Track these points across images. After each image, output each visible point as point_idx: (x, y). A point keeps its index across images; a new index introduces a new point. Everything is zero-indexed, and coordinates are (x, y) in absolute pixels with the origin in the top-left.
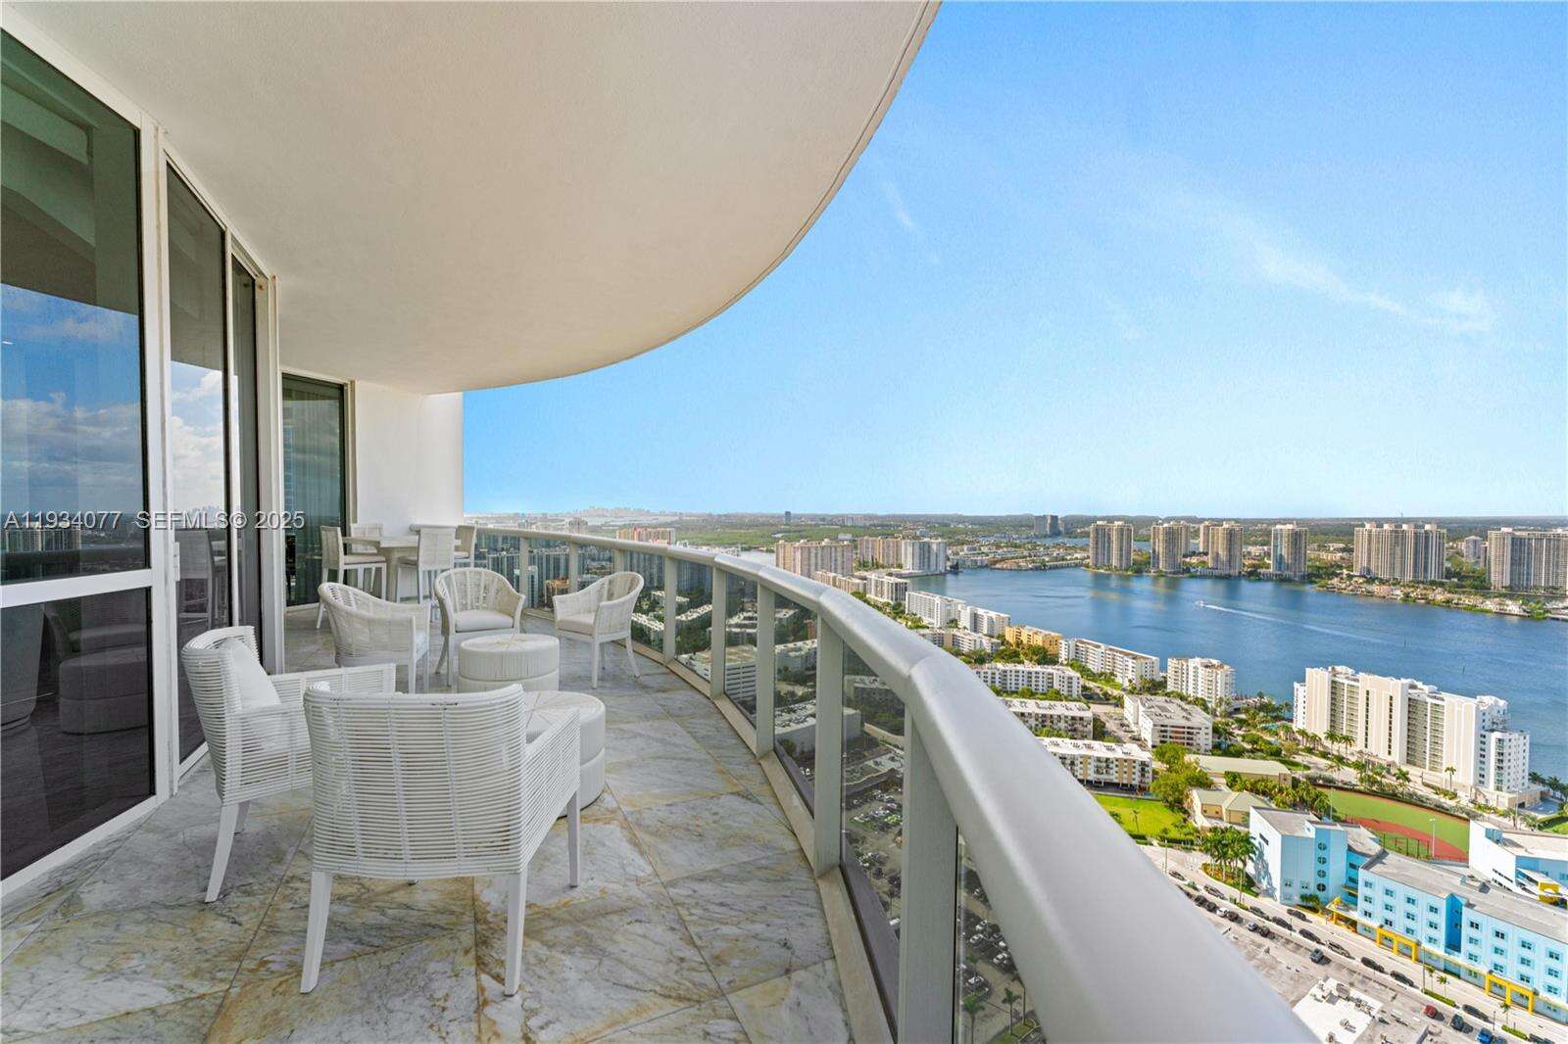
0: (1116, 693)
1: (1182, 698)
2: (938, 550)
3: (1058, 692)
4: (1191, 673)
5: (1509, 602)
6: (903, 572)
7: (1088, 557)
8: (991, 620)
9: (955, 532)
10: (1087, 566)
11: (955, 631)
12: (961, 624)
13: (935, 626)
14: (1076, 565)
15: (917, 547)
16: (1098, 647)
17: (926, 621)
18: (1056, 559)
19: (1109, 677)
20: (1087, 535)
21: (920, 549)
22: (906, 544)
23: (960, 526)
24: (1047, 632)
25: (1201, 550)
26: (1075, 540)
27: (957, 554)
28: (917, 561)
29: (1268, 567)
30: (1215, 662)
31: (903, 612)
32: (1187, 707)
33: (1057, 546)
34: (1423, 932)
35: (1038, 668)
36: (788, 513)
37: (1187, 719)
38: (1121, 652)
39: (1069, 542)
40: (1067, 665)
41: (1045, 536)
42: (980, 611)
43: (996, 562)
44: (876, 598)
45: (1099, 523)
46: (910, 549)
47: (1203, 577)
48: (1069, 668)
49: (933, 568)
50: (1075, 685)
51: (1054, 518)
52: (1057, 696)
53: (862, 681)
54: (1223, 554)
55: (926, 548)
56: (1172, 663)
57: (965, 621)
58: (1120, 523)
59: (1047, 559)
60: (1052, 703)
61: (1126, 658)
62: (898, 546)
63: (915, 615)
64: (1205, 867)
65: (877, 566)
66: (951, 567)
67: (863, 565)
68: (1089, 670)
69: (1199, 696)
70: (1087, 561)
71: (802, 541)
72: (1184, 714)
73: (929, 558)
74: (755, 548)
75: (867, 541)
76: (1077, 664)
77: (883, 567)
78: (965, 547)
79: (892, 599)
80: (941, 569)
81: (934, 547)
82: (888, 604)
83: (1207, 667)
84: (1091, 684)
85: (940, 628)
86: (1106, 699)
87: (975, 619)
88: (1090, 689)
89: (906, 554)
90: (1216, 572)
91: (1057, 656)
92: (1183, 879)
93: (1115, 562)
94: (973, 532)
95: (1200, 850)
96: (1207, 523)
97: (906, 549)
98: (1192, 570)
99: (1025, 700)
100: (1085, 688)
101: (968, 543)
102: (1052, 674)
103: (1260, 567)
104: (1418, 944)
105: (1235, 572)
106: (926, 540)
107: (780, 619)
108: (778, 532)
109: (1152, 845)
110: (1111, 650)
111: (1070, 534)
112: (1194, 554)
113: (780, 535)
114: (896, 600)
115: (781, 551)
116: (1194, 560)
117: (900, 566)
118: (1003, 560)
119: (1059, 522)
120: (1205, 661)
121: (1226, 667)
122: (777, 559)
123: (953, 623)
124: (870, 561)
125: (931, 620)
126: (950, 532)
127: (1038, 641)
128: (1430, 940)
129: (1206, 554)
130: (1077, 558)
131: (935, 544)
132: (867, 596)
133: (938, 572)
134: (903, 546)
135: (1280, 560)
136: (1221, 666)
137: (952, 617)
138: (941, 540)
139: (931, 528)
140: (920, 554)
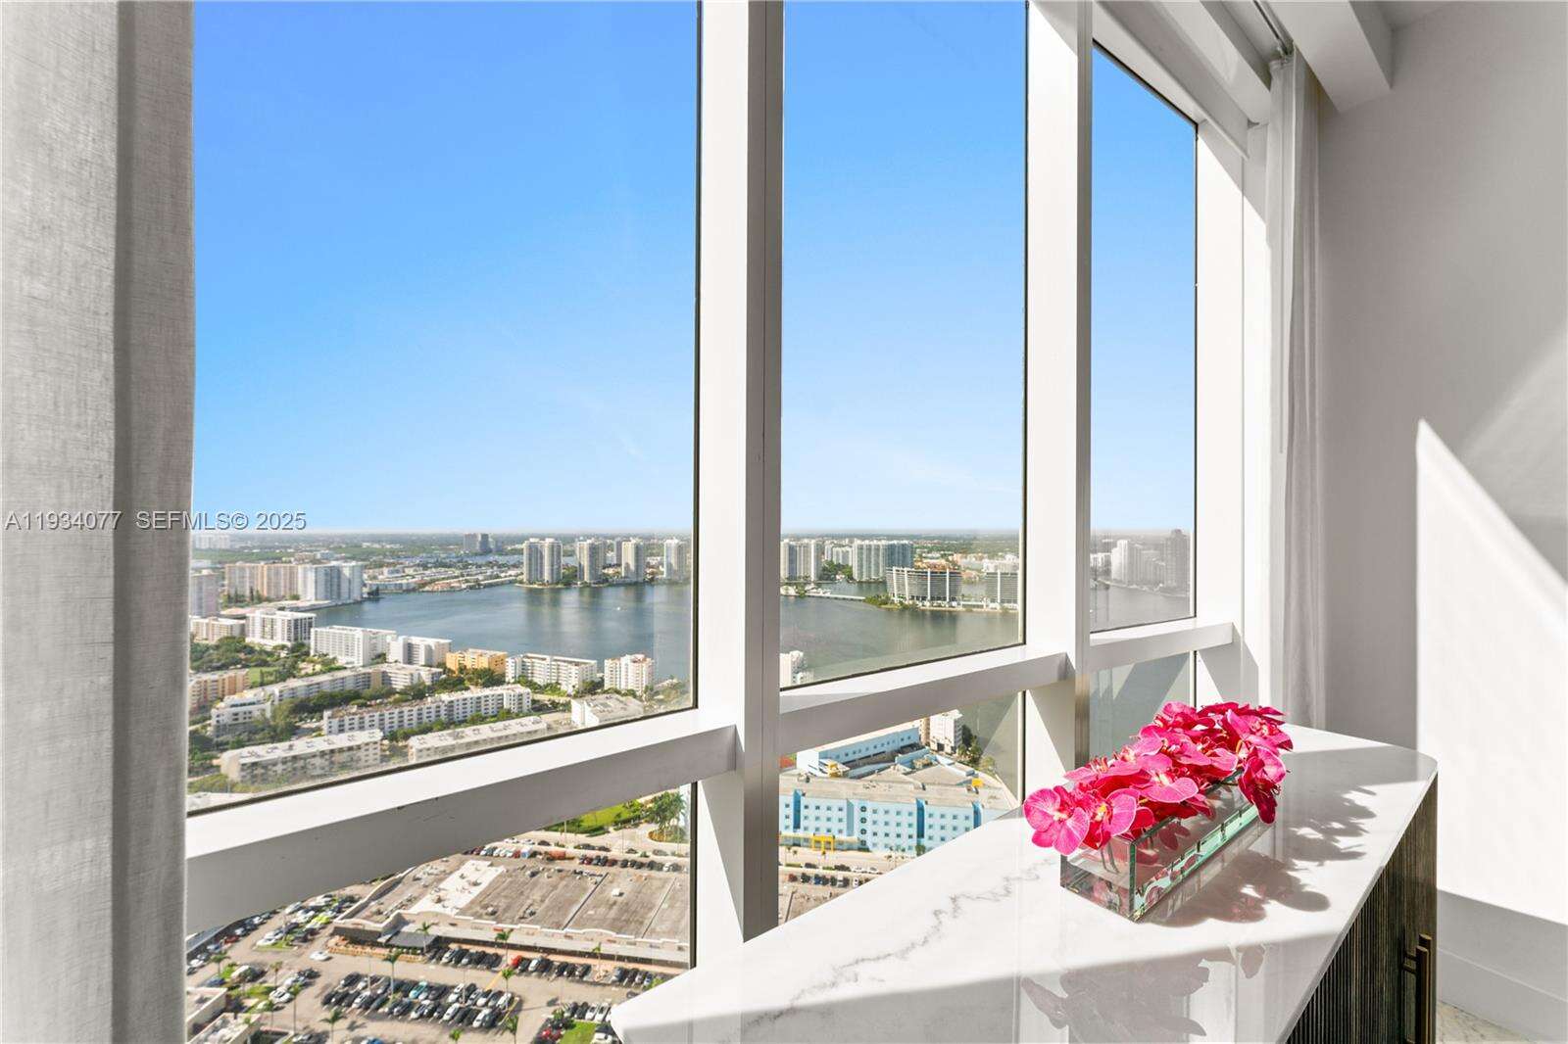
0: (563, 700)
1: (618, 692)
2: (353, 573)
3: (509, 711)
4: (623, 669)
6: (299, 604)
7: (522, 574)
8: (429, 650)
9: (371, 552)
10: (521, 582)
11: (384, 667)
12: (391, 658)
13: (356, 665)
14: (511, 582)
15: (322, 573)
16: (544, 659)
17: (342, 661)
18: (491, 577)
19: (553, 687)
20: (520, 552)
21: (326, 574)
22: (305, 570)
23: (377, 546)
24: (492, 653)
25: (616, 562)
26: (507, 558)
27: (375, 578)
28: (321, 589)
29: (662, 573)
30: (640, 657)
31: (307, 654)
32: (621, 698)
33: (490, 564)
35: (487, 692)
37: (625, 709)
38: (565, 661)
39: (501, 559)
40: (514, 683)
41: (476, 554)
42: (415, 640)
43: (425, 584)
44: (263, 641)
45: (532, 540)
46: (311, 576)
47: (618, 585)
48: (519, 685)
49: (345, 595)
50: (525, 701)
51: (485, 537)
52: (508, 715)
53: (252, 754)
54: (632, 567)
55: (335, 575)
56: (608, 663)
57: (396, 652)
58: (551, 540)
59: (480, 577)
60: (507, 723)
61: (570, 666)
62: (292, 574)
63: (327, 655)
64: (652, 834)
65: (257, 599)
66: (369, 594)
67: (236, 600)
68: (536, 684)
69: (629, 688)
70: (521, 577)
72: (622, 705)
73: (339, 585)
75: (242, 569)
76: (524, 679)
77: (269, 600)
78: (385, 570)
79: (289, 640)
80: (356, 596)
81: (346, 572)
82: (283, 647)
83: (635, 662)
84: (538, 697)
85: (363, 666)
86: (554, 707)
87: (409, 648)
88: (538, 701)
89: (305, 583)
90: (628, 580)
91: (503, 675)
92: (636, 853)
93: (547, 577)
94: (393, 553)
95: (646, 821)
96: (619, 539)
97: (305, 577)
98: (610, 580)
99: (478, 727)
100: (534, 701)
101: (389, 565)
102: (502, 695)
103: (657, 573)
105: (640, 579)
106: (334, 563)
109: (609, 832)
110: (556, 660)
111: (501, 552)
112: (610, 566)
114: (296, 639)
116: (610, 571)
117: (296, 598)
118: (432, 581)
119: (490, 540)
120: (633, 657)
121: (648, 659)
123: (381, 657)
124: (248, 593)
125: (350, 659)
126: (363, 553)
127: (483, 663)
129: (619, 565)
130: (511, 576)
131: (347, 568)
132: (247, 640)
133: (351, 601)
134: (300, 575)
135: (669, 566)
136: (645, 660)
137: (379, 651)
138: (354, 563)
139: (338, 549)
140: (326, 581)
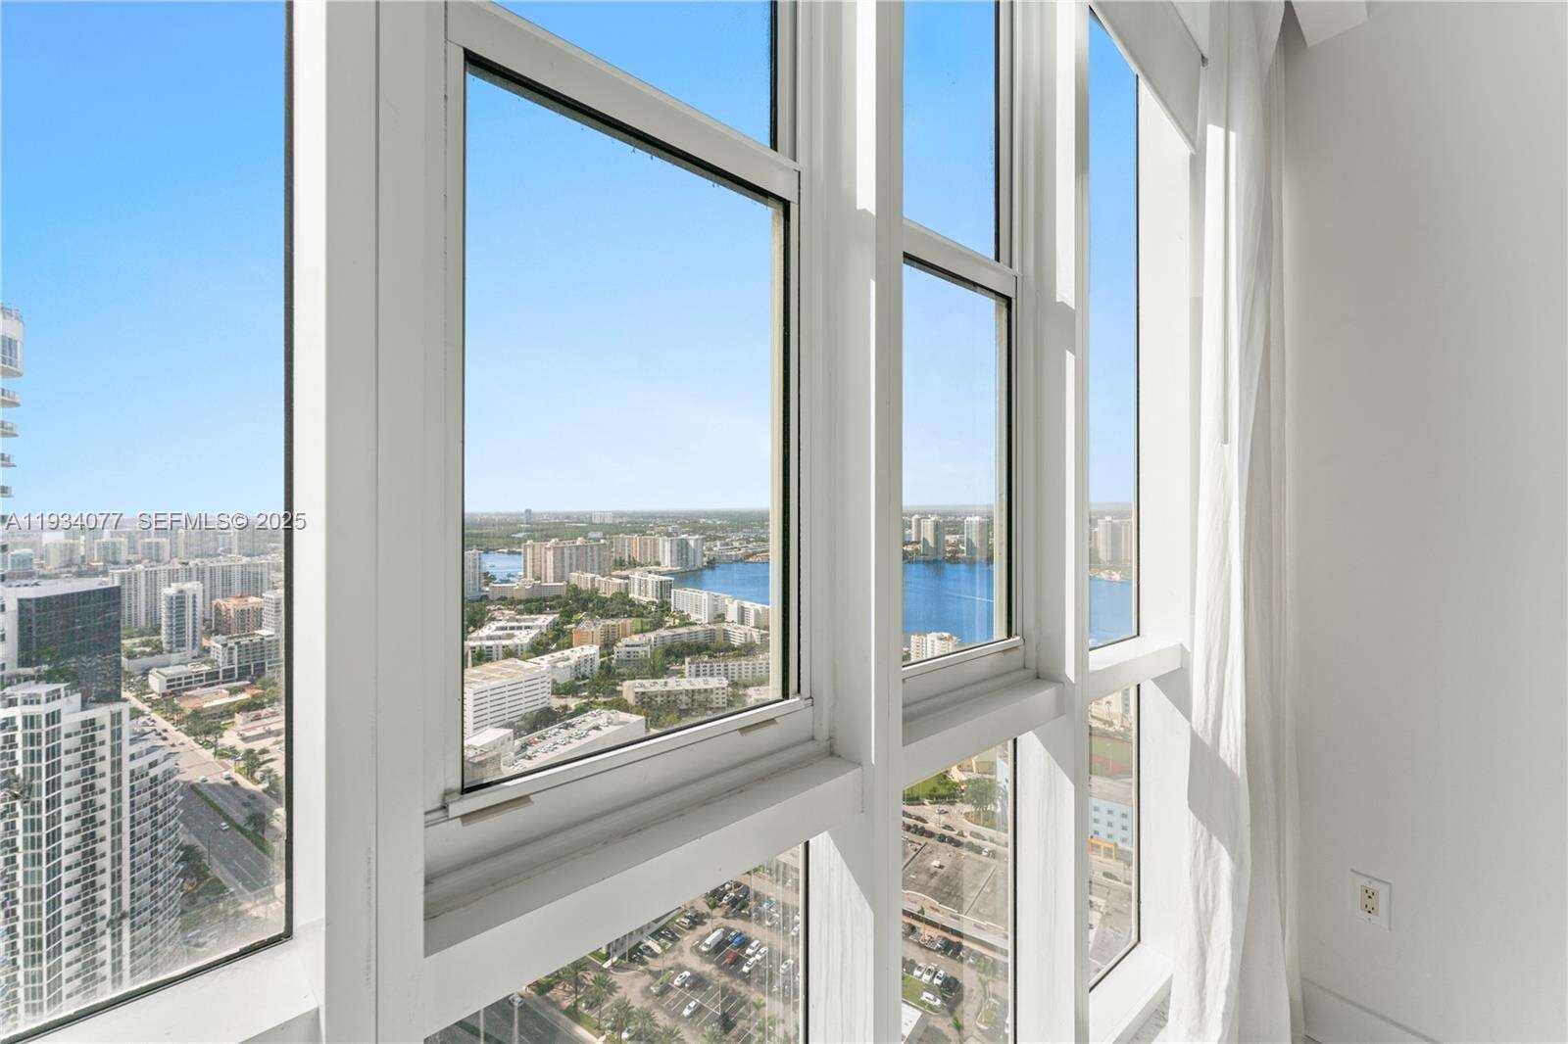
2: (696, 546)
4: (929, 645)
5: (1114, 573)
6: (660, 569)
8: (757, 613)
9: (708, 527)
11: (725, 626)
12: (729, 618)
13: (704, 622)
15: (675, 542)
17: (693, 618)
21: (678, 546)
22: (663, 541)
23: (710, 522)
25: (913, 540)
27: (711, 549)
28: (675, 557)
29: (963, 551)
30: (946, 635)
31: (669, 610)
34: (1118, 834)
36: (528, 512)
42: (747, 604)
43: (749, 556)
44: (641, 598)
46: (668, 546)
47: (918, 560)
49: (691, 564)
54: (931, 543)
55: (684, 546)
56: (914, 638)
57: (732, 615)
62: (655, 544)
63: (683, 612)
64: (967, 815)
65: (633, 564)
66: (708, 562)
67: (620, 564)
71: (553, 540)
73: (687, 555)
74: (494, 550)
75: (623, 539)
77: (642, 566)
78: (718, 543)
79: (657, 598)
80: (699, 564)
81: (692, 543)
82: (653, 603)
83: (941, 639)
85: (709, 623)
87: (742, 611)
89: (664, 552)
90: (927, 558)
92: (953, 830)
94: (723, 528)
95: (962, 801)
96: (918, 516)
97: (664, 547)
98: (910, 555)
101: (720, 538)
103: (956, 552)
104: (1116, 845)
105: (939, 557)
106: (682, 536)
107: (540, 627)
108: (519, 532)
109: (924, 804)
112: (913, 542)
113: (520, 535)
114: (661, 598)
115: (529, 550)
116: (911, 546)
117: (658, 564)
118: (754, 554)
120: (939, 634)
121: (954, 637)
122: (525, 561)
123: (720, 617)
124: (627, 560)
125: (699, 616)
126: (702, 528)
128: (1124, 840)
129: (918, 543)
131: (692, 541)
132: (630, 596)
133: (696, 568)
134: (661, 542)
135: (971, 543)
136: (951, 638)
137: (720, 612)
138: (697, 536)
139: (683, 525)
140: (679, 551)
